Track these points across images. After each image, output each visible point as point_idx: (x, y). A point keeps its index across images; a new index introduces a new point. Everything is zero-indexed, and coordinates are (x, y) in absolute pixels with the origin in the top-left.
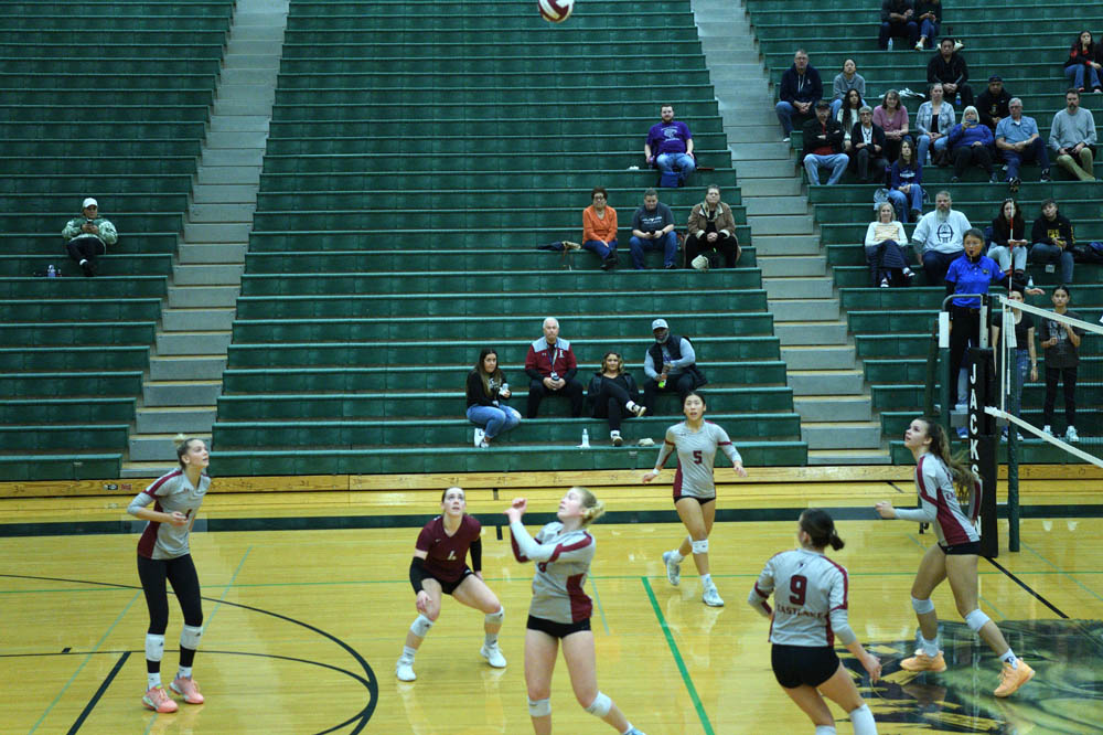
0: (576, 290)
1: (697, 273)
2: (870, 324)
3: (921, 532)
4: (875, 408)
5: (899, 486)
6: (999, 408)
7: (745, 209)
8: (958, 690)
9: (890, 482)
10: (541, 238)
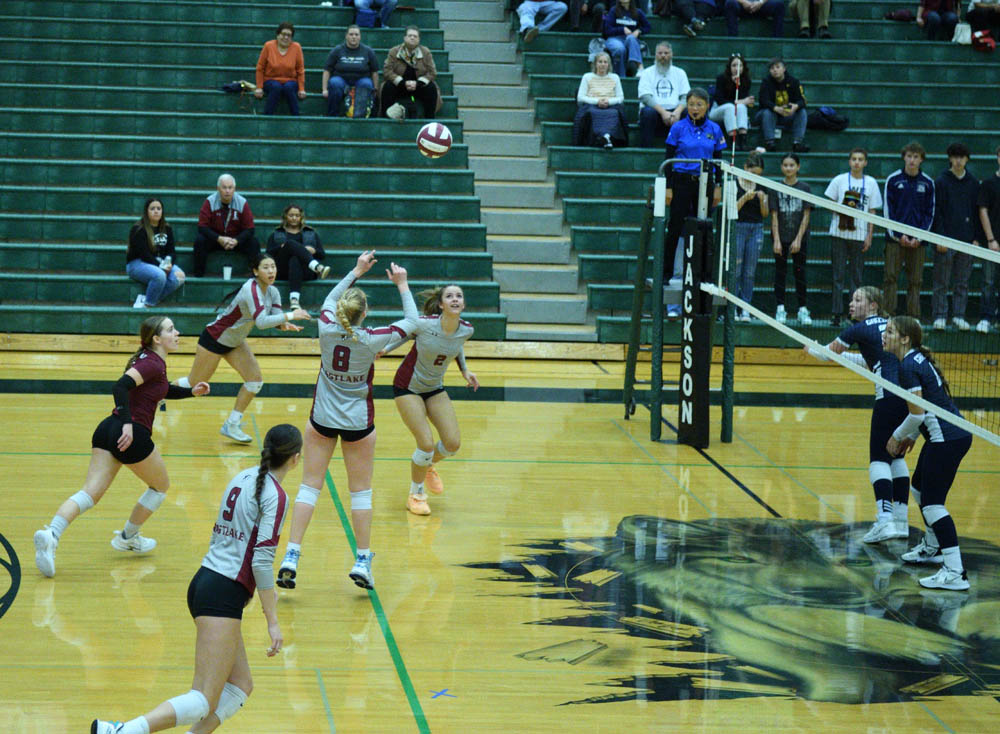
0: (258, 137)
1: (391, 123)
2: (580, 187)
3: (627, 417)
4: (582, 279)
5: (605, 366)
6: (716, 284)
7: (447, 54)
8: (659, 592)
9: (595, 362)
10: (221, 77)
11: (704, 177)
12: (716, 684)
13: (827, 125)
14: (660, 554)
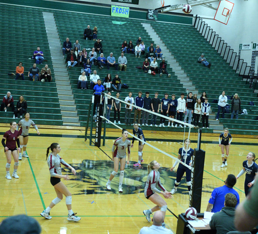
0: (15, 84)
2: (78, 97)
3: (85, 141)
4: (78, 114)
5: (82, 131)
6: (103, 116)
7: (53, 70)
8: (89, 174)
9: (80, 130)
10: (8, 72)
11: (101, 96)
12: (100, 191)
13: (125, 87)
14: (91, 166)
